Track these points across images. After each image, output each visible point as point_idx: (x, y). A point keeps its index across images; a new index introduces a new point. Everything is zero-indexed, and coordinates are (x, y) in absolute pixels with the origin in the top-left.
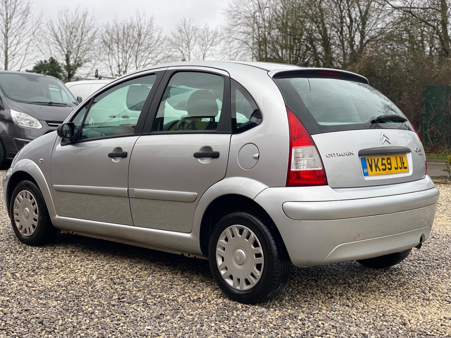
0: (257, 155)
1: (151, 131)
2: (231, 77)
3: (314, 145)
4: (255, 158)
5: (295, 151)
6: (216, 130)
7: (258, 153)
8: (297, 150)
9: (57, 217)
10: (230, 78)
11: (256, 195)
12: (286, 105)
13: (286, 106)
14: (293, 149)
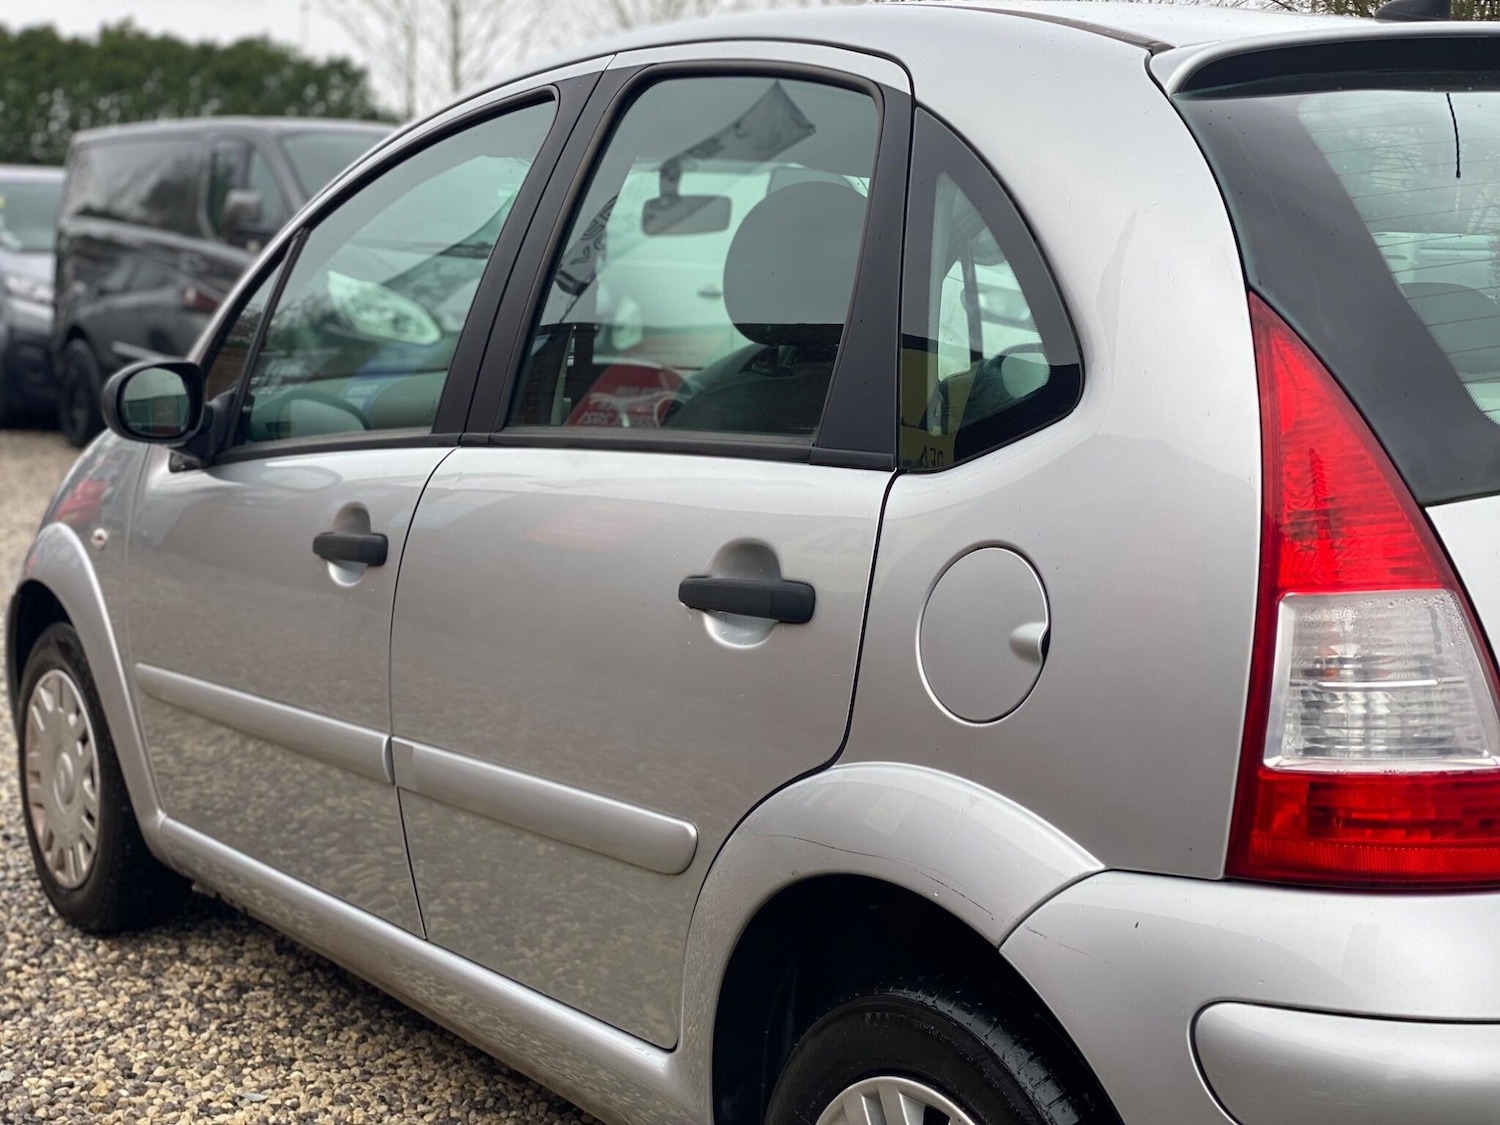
0: (1034, 632)
1: (506, 425)
2: (919, 97)
3: (1447, 585)
4: (1022, 649)
5: (1300, 625)
6: (813, 438)
7: (1040, 619)
8: (1316, 617)
9: (161, 823)
10: (915, 103)
11: (1018, 914)
12: (1253, 281)
13: (1249, 288)
14: (1282, 606)
